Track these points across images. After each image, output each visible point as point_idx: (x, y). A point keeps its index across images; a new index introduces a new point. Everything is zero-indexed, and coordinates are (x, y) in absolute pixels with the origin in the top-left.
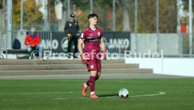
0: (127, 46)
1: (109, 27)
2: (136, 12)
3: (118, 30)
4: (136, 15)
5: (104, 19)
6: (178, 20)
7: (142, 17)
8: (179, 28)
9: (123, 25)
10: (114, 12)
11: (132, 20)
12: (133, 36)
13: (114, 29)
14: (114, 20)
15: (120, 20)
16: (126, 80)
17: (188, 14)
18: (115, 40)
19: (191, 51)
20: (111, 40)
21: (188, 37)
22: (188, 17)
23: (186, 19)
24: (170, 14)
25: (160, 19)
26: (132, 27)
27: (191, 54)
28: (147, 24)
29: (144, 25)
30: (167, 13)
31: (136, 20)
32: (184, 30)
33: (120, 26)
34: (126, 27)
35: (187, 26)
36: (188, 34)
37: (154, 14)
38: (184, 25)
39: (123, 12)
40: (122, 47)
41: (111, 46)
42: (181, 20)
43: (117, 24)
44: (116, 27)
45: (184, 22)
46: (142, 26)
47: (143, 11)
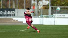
0: (14, 13)
1: (8, 7)
2: (17, 2)
3: (11, 8)
4: (17, 3)
5: (6, 4)
6: (32, 4)
7: (19, 3)
8: (32, 7)
9: (12, 6)
10: (9, 2)
11: (16, 5)
12: (16, 10)
13: (9, 8)
14: (9, 4)
15: (11, 4)
16: (14, 25)
17: (35, 2)
18: (10, 12)
19: (36, 15)
20: (8, 12)
21: (35, 10)
22: (35, 4)
23: (34, 4)
24: (29, 2)
25: (25, 4)
26: (16, 7)
27: (36, 16)
28: (21, 6)
29: (20, 6)
30: (28, 2)
31: (17, 4)
32: (34, 8)
33: (12, 7)
34: (14, 7)
35: (35, 7)
36: (35, 9)
37: (23, 2)
38: (34, 6)
39: (13, 1)
40: (12, 14)
41: (8, 14)
42: (33, 5)
43: (10, 6)
44: (10, 7)
45: (34, 5)
46: (19, 7)
47: (20, 1)
